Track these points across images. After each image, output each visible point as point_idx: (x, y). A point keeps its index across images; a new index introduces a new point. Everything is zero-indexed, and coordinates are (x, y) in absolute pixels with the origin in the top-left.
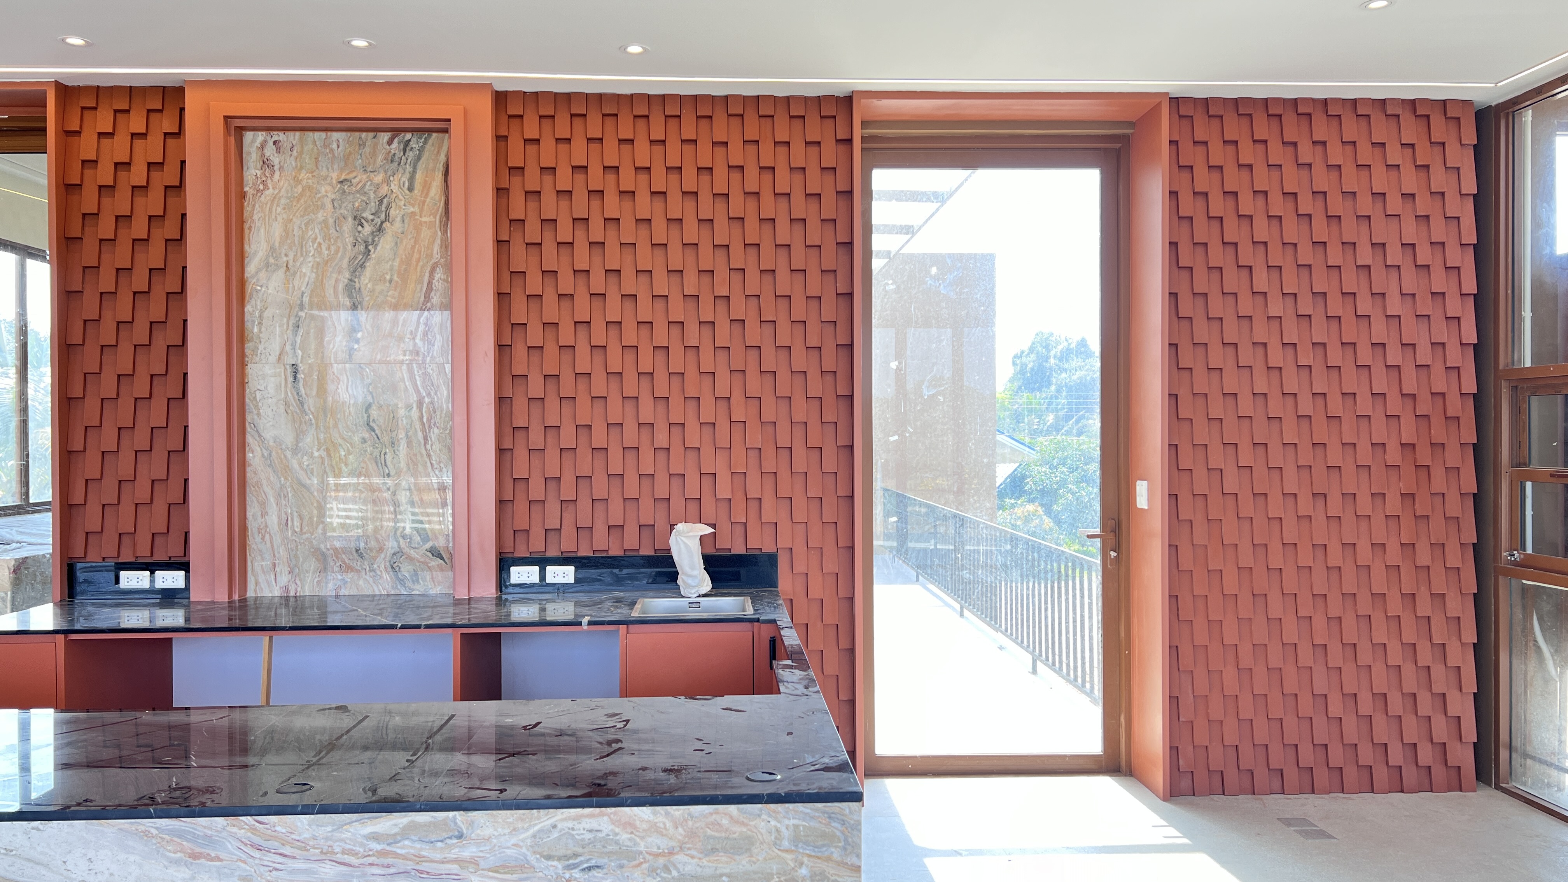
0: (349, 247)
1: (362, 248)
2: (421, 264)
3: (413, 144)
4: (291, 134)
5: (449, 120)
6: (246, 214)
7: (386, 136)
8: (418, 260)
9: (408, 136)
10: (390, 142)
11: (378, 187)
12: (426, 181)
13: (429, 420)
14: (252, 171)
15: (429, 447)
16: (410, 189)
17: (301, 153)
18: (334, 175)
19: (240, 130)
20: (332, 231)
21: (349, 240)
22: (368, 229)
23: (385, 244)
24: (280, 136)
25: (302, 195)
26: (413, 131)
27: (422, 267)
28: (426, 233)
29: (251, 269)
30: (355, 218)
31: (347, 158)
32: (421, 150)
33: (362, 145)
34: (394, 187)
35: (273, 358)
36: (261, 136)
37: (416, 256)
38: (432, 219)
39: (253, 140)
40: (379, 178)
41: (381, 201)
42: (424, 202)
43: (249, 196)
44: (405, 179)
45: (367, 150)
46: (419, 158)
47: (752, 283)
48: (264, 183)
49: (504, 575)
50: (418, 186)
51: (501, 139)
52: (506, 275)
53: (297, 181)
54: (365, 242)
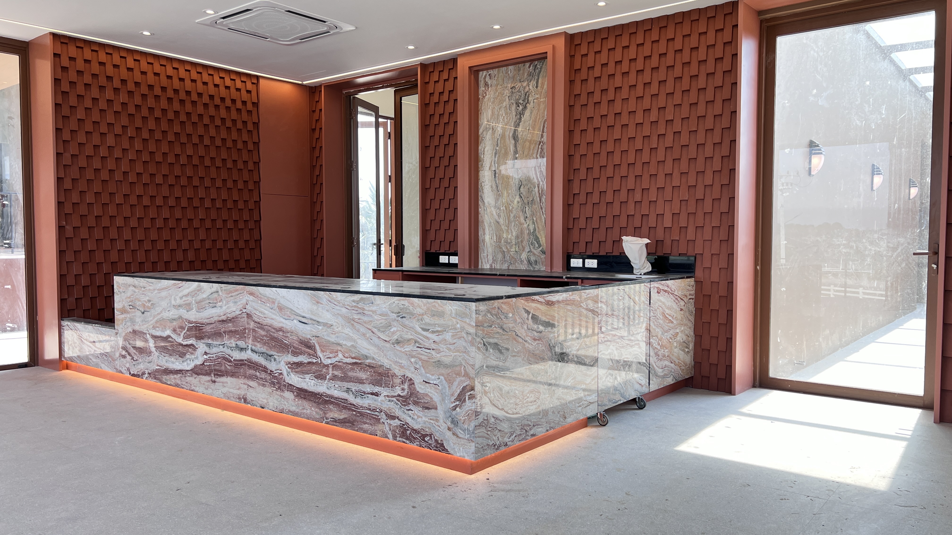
0: (514, 116)
1: (519, 117)
2: (540, 121)
3: (538, 67)
4: (494, 70)
5: (547, 53)
6: (479, 108)
7: (528, 65)
8: (539, 118)
9: (536, 62)
10: (529, 67)
11: (525, 88)
12: (543, 82)
13: (542, 193)
14: (482, 89)
15: (541, 204)
16: (537, 87)
17: (498, 78)
18: (509, 85)
19: (478, 71)
20: (508, 110)
21: (514, 114)
22: (521, 107)
23: (527, 113)
24: (491, 72)
25: (498, 96)
26: (538, 59)
27: (541, 122)
28: (542, 106)
29: (481, 131)
30: (516, 103)
31: (513, 77)
32: (541, 68)
33: (519, 70)
34: (531, 87)
35: (488, 168)
36: (485, 73)
38: (544, 99)
39: (482, 74)
40: (525, 84)
41: (526, 95)
42: (542, 92)
43: (481, 99)
44: (535, 83)
45: (521, 72)
46: (540, 72)
47: (685, 111)
48: (485, 93)
49: (569, 263)
50: (539, 85)
51: (572, 57)
52: (572, 122)
53: (496, 90)
54: (520, 114)
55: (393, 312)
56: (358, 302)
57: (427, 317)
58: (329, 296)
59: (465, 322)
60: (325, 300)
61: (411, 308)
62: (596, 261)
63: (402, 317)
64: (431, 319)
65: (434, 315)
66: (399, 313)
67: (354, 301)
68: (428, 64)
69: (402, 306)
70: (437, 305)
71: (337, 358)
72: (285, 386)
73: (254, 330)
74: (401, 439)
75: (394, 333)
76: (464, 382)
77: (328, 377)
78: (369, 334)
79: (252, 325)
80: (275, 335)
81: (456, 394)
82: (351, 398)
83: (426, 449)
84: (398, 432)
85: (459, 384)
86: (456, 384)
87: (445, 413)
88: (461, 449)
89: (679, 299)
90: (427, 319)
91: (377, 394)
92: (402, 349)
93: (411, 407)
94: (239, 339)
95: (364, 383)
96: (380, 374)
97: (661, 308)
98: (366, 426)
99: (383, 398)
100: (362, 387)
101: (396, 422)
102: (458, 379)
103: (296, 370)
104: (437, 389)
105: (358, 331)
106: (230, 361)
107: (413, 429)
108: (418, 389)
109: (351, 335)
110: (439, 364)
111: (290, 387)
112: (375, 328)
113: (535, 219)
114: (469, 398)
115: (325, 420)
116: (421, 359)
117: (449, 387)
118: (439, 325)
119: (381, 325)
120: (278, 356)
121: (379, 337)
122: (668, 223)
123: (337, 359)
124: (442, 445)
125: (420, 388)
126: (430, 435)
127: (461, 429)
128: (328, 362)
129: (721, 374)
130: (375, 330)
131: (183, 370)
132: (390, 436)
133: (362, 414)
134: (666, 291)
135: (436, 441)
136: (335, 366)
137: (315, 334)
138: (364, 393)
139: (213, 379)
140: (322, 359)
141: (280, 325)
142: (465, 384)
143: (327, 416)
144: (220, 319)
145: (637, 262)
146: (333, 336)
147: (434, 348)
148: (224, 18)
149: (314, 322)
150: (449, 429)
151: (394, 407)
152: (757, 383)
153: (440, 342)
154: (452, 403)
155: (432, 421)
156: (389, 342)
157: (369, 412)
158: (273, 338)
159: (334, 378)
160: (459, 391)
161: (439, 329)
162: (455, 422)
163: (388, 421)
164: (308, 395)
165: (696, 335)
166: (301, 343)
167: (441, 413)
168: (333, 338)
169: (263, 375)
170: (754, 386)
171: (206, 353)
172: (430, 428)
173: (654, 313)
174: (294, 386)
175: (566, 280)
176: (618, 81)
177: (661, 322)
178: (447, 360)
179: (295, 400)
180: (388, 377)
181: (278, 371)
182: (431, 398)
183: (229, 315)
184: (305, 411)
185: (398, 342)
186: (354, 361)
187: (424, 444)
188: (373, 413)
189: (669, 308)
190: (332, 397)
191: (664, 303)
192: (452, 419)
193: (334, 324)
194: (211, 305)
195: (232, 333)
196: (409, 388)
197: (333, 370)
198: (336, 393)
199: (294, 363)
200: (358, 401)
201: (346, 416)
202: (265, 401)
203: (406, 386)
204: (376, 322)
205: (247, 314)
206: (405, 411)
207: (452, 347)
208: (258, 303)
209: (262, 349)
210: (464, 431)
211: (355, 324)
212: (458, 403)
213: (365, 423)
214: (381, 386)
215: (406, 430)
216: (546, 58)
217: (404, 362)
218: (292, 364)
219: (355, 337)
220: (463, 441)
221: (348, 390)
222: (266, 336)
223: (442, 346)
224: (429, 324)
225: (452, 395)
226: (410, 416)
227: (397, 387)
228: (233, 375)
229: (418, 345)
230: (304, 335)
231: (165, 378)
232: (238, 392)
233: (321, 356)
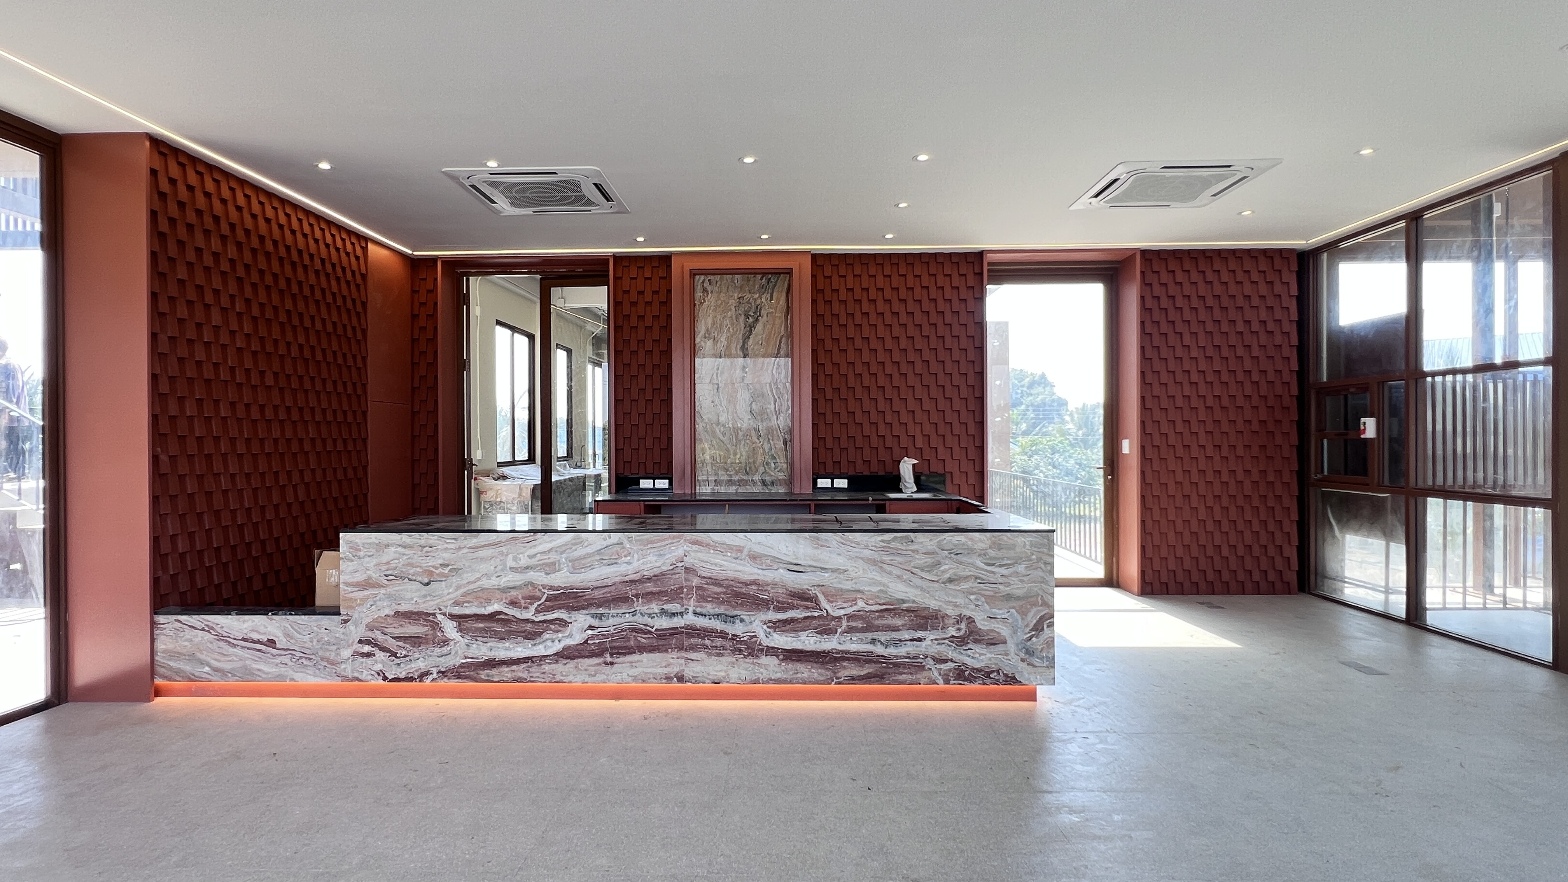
0: (743, 328)
1: (748, 329)
2: (775, 336)
3: (772, 280)
4: (716, 276)
5: (792, 269)
6: (696, 314)
7: (759, 276)
9: (770, 276)
10: (761, 279)
11: (755, 300)
12: (778, 297)
13: (779, 410)
16: (771, 301)
17: (721, 285)
18: (736, 295)
19: (695, 275)
20: (735, 321)
21: (743, 325)
25: (721, 304)
26: (772, 273)
30: (745, 315)
31: (741, 287)
32: (776, 283)
33: (748, 281)
34: (763, 300)
35: (707, 381)
37: (773, 332)
38: (780, 314)
39: (699, 279)
41: (757, 307)
42: (777, 307)
43: (697, 306)
45: (751, 283)
46: (775, 286)
48: (704, 299)
49: (815, 483)
50: (774, 299)
53: (719, 298)
54: (750, 326)
55: (943, 550)
56: (889, 542)
57: (992, 551)
58: (841, 537)
59: (1043, 553)
60: (834, 543)
61: (970, 543)
63: (957, 554)
64: (999, 553)
65: (1002, 549)
66: (953, 550)
67: (883, 541)
68: (622, 258)
69: (957, 543)
70: (1005, 538)
71: (856, 607)
72: (762, 650)
73: (699, 588)
74: (955, 682)
75: (943, 572)
76: (1042, 611)
77: (839, 630)
78: (907, 576)
79: (696, 581)
80: (743, 590)
81: (1032, 625)
82: (879, 650)
83: (992, 686)
84: (951, 675)
85: (1034, 615)
86: (1030, 615)
87: (1017, 645)
88: (1038, 677)
90: (992, 553)
91: (920, 640)
92: (957, 588)
93: (970, 646)
94: (668, 602)
95: (899, 630)
96: (925, 618)
98: (900, 677)
99: (930, 643)
100: (895, 635)
101: (951, 665)
102: (1035, 609)
103: (783, 629)
104: (1006, 622)
105: (890, 573)
106: (650, 632)
107: (973, 669)
108: (980, 626)
109: (879, 578)
110: (1008, 597)
111: (772, 651)
112: (915, 568)
114: (1048, 627)
115: (835, 680)
116: (983, 595)
117: (1023, 619)
118: (1008, 559)
119: (926, 565)
120: (749, 615)
121: (923, 578)
124: (1014, 678)
125: (982, 624)
126: (998, 672)
127: (1037, 658)
128: (837, 613)
130: (914, 570)
131: (533, 657)
132: (941, 681)
133: (896, 665)
135: (1006, 675)
136: (850, 617)
137: (815, 583)
138: (900, 641)
139: (609, 659)
140: (830, 611)
141: (753, 577)
142: (1042, 614)
143: (839, 675)
144: (627, 579)
146: (850, 582)
147: (1002, 581)
149: (813, 569)
150: (1023, 660)
151: (945, 650)
153: (1011, 575)
154: (1026, 634)
155: (1000, 656)
156: (937, 581)
157: (907, 660)
158: (737, 595)
159: (850, 630)
160: (1035, 621)
161: (1009, 562)
162: (1030, 652)
163: (938, 666)
164: (805, 656)
166: (792, 596)
167: (1011, 646)
168: (848, 586)
169: (719, 642)
171: (591, 628)
172: (996, 664)
174: (779, 649)
176: (865, 307)
178: (1019, 593)
179: (780, 664)
180: (937, 618)
181: (748, 634)
182: (999, 633)
183: (645, 573)
184: (799, 675)
185: (950, 581)
186: (884, 607)
187: (988, 681)
188: (913, 661)
190: (847, 652)
192: (1027, 650)
193: (850, 569)
194: (605, 562)
195: (650, 596)
196: (967, 626)
197: (848, 621)
198: (854, 647)
199: (779, 621)
200: (892, 651)
201: (871, 670)
202: (723, 674)
203: (963, 626)
204: (917, 561)
205: (686, 568)
206: (962, 651)
207: (1026, 579)
208: (710, 553)
209: (717, 610)
210: (1040, 659)
211: (885, 566)
212: (1034, 633)
213: (901, 674)
214: (926, 630)
215: (963, 671)
216: (791, 273)
217: (960, 601)
218: (774, 623)
219: (885, 580)
220: (1040, 670)
221: (873, 641)
222: (724, 593)
223: (1013, 579)
224: (995, 558)
225: (1027, 626)
226: (969, 656)
227: (950, 628)
228: (652, 649)
229: (979, 581)
230: (796, 586)
231: (483, 674)
232: (666, 670)
233: (828, 607)
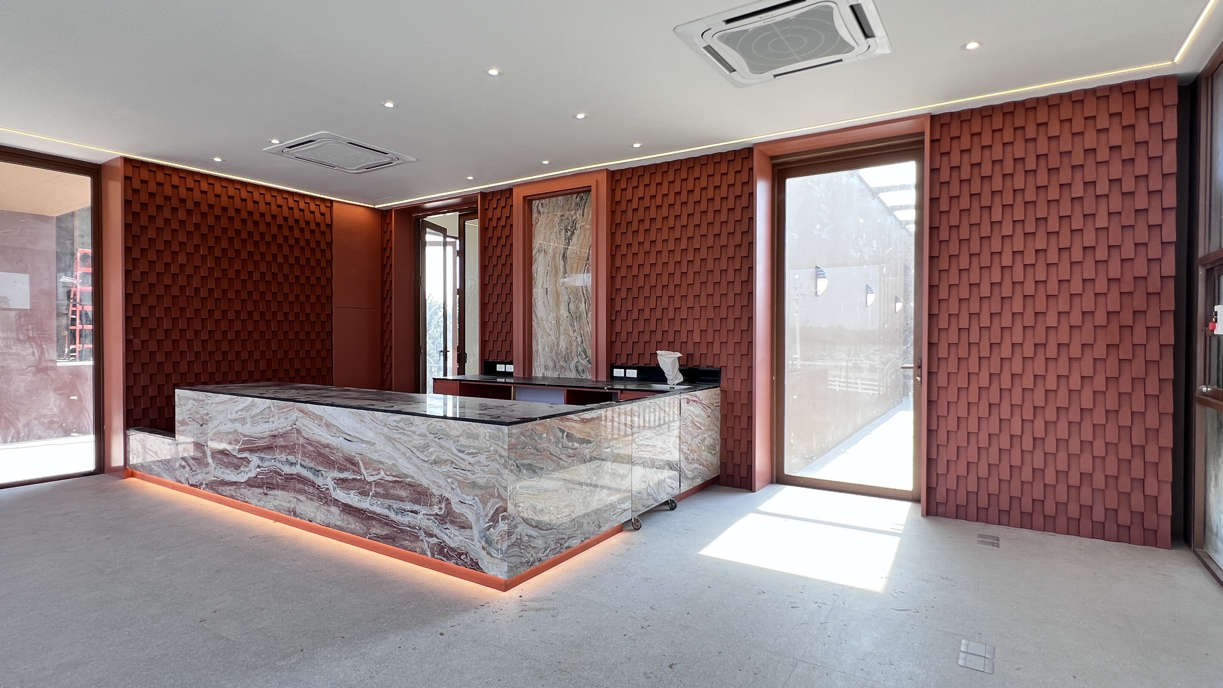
0: (564, 241)
1: (567, 241)
2: (586, 245)
3: (584, 198)
4: (546, 199)
5: (591, 186)
6: (533, 232)
7: (575, 196)
8: (585, 243)
9: (583, 194)
10: (576, 198)
11: (572, 216)
12: (588, 212)
14: (535, 215)
15: (588, 319)
16: (583, 216)
17: (549, 206)
18: (559, 213)
19: (532, 200)
20: (558, 235)
21: (564, 238)
22: (569, 233)
23: (575, 238)
24: (543, 201)
25: (549, 222)
26: (583, 192)
28: (588, 232)
29: (534, 253)
30: (565, 229)
31: (563, 207)
32: (586, 199)
33: (568, 200)
34: (578, 215)
35: (540, 286)
36: (537, 202)
38: (590, 226)
39: (535, 203)
40: (572, 213)
41: (573, 222)
42: (587, 220)
43: (534, 225)
44: (581, 212)
45: (569, 202)
46: (586, 202)
47: (710, 241)
48: (538, 220)
49: (612, 372)
50: (585, 214)
51: (613, 190)
52: (614, 247)
53: (548, 217)
54: (568, 238)
55: (431, 433)
56: (398, 422)
57: (462, 439)
58: (372, 415)
59: (498, 445)
60: (368, 419)
61: (448, 429)
62: (636, 371)
63: (439, 439)
64: (467, 441)
65: (469, 437)
66: (437, 434)
67: (394, 421)
68: (488, 193)
69: (440, 428)
70: (472, 428)
71: (379, 475)
72: (331, 500)
73: (303, 446)
74: (438, 556)
75: (431, 453)
76: (496, 503)
77: (371, 494)
78: (409, 454)
79: (301, 441)
80: (323, 451)
81: (490, 515)
82: (392, 516)
83: (462, 567)
84: (435, 549)
85: (492, 505)
86: (489, 505)
87: (480, 532)
88: (495, 567)
89: (706, 407)
90: (463, 441)
91: (416, 512)
92: (439, 469)
93: (448, 526)
94: (289, 454)
95: (404, 501)
96: (419, 493)
97: (690, 417)
98: (406, 543)
99: (422, 516)
100: (402, 505)
101: (434, 540)
102: (492, 501)
103: (342, 486)
104: (472, 509)
105: (399, 450)
106: (281, 475)
107: (450, 548)
108: (454, 509)
109: (392, 453)
110: (474, 485)
111: (336, 502)
112: (414, 447)
113: (582, 332)
114: (502, 520)
115: (369, 535)
116: (457, 480)
117: (483, 507)
118: (474, 448)
119: (419, 445)
120: (325, 471)
121: (418, 457)
122: (697, 339)
123: (379, 477)
124: (477, 564)
125: (456, 508)
126: (466, 554)
127: (494, 549)
128: (370, 479)
129: (744, 474)
130: (414, 450)
131: (237, 482)
132: (429, 553)
133: (402, 531)
134: (694, 401)
135: (471, 559)
136: (377, 484)
137: (358, 451)
138: (404, 510)
139: (265, 491)
140: (366, 477)
141: (327, 442)
142: (498, 506)
143: (370, 531)
144: (272, 433)
145: (671, 373)
146: (376, 454)
147: (469, 469)
148: (290, 147)
149: (358, 440)
150: (483, 548)
151: (432, 525)
152: (774, 480)
153: (475, 463)
154: (486, 523)
155: (467, 540)
156: (427, 462)
157: (408, 529)
158: (320, 454)
159: (377, 495)
160: (492, 512)
161: (474, 451)
162: (489, 542)
163: (427, 538)
164: (353, 511)
165: (722, 439)
166: (346, 460)
167: (475, 532)
168: (375, 456)
169: (311, 490)
170: (772, 482)
171: (259, 467)
172: (465, 547)
173: (684, 422)
174: (340, 502)
175: (607, 390)
176: (653, 213)
177: (690, 429)
178: (481, 482)
179: (340, 514)
180: (427, 496)
181: (325, 486)
182: (467, 518)
183: (280, 431)
184: (350, 526)
185: (435, 462)
186: (395, 479)
187: (460, 562)
188: (412, 530)
189: (698, 416)
190: (375, 513)
191: (692, 412)
192: (487, 538)
193: (377, 443)
194: (264, 420)
195: (284, 448)
196: (446, 507)
197: (375, 488)
198: (378, 510)
199: (340, 479)
200: (399, 518)
201: (388, 532)
202: (313, 515)
203: (443, 506)
204: (415, 442)
205: (297, 430)
206: (443, 529)
207: (486, 469)
208: (307, 419)
209: (310, 464)
210: (497, 551)
211: (396, 443)
212: (491, 523)
213: (406, 540)
214: (420, 505)
215: (443, 548)
216: (590, 191)
217: (442, 482)
218: (338, 480)
219: (396, 455)
220: (496, 561)
221: (389, 507)
222: (314, 452)
223: (477, 468)
224: (465, 446)
225: (486, 515)
226: (447, 535)
227: (435, 506)
228: (284, 488)
229: (454, 466)
230: (349, 452)
231: (221, 489)
232: (288, 505)
233: (364, 473)
